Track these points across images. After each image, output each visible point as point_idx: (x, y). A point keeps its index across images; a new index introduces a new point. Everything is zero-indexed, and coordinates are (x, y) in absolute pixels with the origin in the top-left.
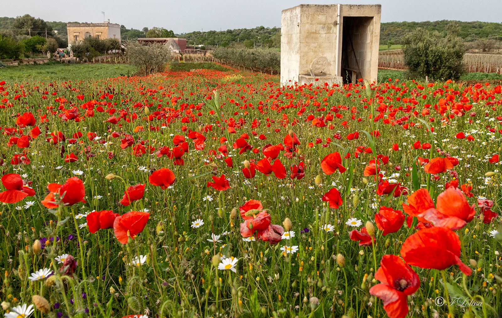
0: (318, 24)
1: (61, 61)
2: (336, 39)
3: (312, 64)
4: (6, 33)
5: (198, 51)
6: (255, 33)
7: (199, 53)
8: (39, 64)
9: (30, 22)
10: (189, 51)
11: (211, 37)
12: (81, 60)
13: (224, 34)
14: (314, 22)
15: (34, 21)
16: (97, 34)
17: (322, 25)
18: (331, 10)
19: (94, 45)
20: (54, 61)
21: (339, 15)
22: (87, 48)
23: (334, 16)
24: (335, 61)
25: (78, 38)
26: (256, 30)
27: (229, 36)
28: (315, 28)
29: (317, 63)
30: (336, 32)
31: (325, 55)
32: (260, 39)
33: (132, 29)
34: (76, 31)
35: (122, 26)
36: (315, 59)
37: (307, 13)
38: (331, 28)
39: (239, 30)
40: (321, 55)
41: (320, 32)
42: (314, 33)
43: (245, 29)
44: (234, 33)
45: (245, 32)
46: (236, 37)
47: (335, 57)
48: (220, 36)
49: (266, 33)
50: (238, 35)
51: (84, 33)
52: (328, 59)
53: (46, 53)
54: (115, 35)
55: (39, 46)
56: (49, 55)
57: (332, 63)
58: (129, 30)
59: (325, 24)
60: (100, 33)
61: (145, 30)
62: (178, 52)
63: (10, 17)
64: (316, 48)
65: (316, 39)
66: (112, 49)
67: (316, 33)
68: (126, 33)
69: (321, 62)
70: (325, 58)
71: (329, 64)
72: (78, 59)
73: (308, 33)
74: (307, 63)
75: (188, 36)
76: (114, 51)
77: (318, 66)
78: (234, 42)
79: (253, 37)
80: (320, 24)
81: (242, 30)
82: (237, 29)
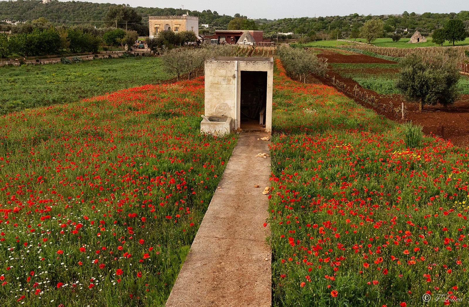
0: (219, 77)
1: (135, 54)
2: (235, 89)
3: (215, 108)
4: (89, 27)
5: (272, 43)
6: (348, 21)
7: (272, 46)
8: (114, 58)
9: (121, 12)
10: (263, 44)
11: (301, 24)
12: (155, 53)
13: (316, 21)
14: (216, 75)
15: (125, 11)
16: (176, 26)
17: (223, 78)
18: (230, 66)
19: (168, 39)
20: (127, 55)
21: (236, 70)
22: (162, 41)
23: (233, 70)
24: (234, 107)
25: (158, 30)
26: (349, 18)
27: (319, 24)
28: (216, 80)
29: (220, 108)
30: (235, 83)
31: (226, 102)
32: (352, 27)
33: (224, 15)
34: (157, 23)
35: (215, 12)
36: (218, 105)
37: (210, 67)
38: (230, 80)
39: (331, 17)
40: (222, 101)
41: (221, 83)
42: (216, 84)
43: (338, 17)
44: (325, 21)
45: (338, 19)
46: (327, 25)
47: (235, 104)
48: (310, 24)
49: (359, 21)
50: (330, 22)
51: (164, 25)
52: (229, 104)
53: (124, 45)
54: (192, 27)
55: (118, 39)
56: (126, 48)
57: (232, 108)
58: (221, 16)
59: (225, 77)
60: (179, 26)
61: (237, 17)
62: (252, 44)
63: (111, 3)
64: (218, 95)
65: (218, 88)
66: (187, 41)
67: (218, 84)
68: (218, 19)
69: (223, 107)
70: (226, 104)
71: (230, 109)
72: (152, 52)
73: (211, 84)
74: (211, 108)
75: (278, 23)
76: (189, 43)
77: (220, 111)
78: (324, 30)
79: (345, 25)
80: (221, 77)
81: (334, 17)
82: (329, 16)
